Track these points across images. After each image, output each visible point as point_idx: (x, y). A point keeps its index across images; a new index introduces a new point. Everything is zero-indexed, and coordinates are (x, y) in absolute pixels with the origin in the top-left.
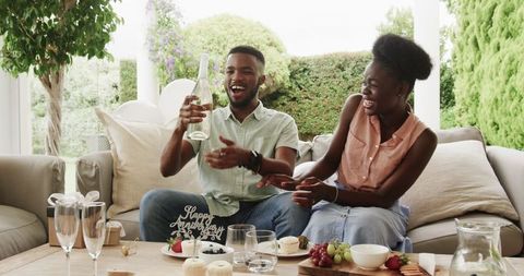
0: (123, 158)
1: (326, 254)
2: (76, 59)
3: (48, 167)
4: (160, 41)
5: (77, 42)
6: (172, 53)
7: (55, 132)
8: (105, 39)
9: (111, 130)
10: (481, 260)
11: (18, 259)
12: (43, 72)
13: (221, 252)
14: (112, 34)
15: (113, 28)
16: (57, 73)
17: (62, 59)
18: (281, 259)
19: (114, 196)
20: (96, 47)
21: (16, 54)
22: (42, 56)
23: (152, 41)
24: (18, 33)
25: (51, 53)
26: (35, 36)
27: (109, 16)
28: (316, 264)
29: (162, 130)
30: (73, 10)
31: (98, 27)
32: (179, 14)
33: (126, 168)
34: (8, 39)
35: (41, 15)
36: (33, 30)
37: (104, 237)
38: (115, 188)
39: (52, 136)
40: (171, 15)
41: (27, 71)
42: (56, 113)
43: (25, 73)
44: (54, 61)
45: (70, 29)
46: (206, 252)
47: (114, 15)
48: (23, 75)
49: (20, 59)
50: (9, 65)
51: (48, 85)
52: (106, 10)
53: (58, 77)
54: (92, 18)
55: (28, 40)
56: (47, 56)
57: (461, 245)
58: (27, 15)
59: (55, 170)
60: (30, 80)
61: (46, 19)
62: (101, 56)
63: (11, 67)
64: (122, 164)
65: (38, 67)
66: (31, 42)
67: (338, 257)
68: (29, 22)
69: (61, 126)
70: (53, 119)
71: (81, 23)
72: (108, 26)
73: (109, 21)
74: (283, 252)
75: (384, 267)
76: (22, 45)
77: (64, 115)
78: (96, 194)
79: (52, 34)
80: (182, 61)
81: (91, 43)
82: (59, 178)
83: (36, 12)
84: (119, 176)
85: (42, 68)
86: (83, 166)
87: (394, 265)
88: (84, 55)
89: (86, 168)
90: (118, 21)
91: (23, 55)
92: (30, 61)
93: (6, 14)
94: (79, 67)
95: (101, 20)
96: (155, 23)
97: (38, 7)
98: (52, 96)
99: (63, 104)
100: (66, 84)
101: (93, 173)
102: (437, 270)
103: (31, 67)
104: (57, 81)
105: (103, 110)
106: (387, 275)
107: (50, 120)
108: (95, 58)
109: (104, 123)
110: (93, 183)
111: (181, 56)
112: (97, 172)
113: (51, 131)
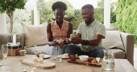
0: (28, 35)
2: (17, 10)
3: (8, 36)
4: (40, 5)
5: (17, 5)
6: (43, 8)
7: (12, 28)
8: (24, 4)
9: (25, 27)
10: (109, 59)
12: (8, 13)
15: (26, 2)
16: (12, 13)
17: (13, 10)
18: (63, 59)
19: (26, 44)
21: (1, 8)
22: (8, 9)
23: (38, 5)
25: (10, 8)
28: (72, 60)
31: (22, 1)
33: (29, 37)
38: (26, 42)
39: (11, 29)
41: (4, 12)
42: (12, 23)
43: (3, 13)
44: (11, 10)
45: (15, 2)
49: (2, 10)
51: (9, 16)
53: (12, 14)
55: (4, 5)
59: (10, 37)
62: (23, 9)
65: (7, 11)
66: (5, 5)
70: (11, 25)
72: (25, 1)
74: (64, 57)
75: (87, 61)
76: (2, 6)
77: (14, 24)
78: (19, 43)
79: (10, 3)
80: (45, 10)
81: (21, 5)
82: (11, 39)
84: (27, 39)
86: (17, 36)
87: (90, 60)
88: (19, 8)
89: (18, 37)
91: (3, 8)
94: (17, 12)
98: (11, 19)
101: (20, 38)
103: (5, 11)
104: (12, 15)
105: (22, 22)
106: (87, 63)
107: (10, 25)
108: (22, 9)
109: (23, 26)
110: (20, 40)
111: (45, 9)
112: (21, 38)
113: (11, 28)
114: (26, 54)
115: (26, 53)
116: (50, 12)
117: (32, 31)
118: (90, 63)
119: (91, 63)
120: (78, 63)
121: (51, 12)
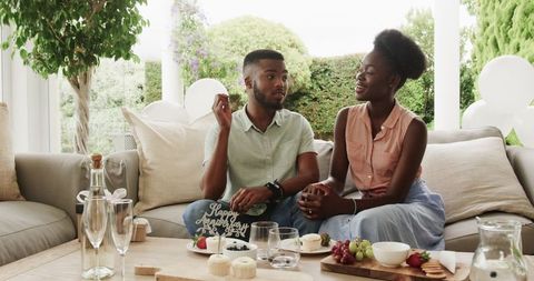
0: (149, 157)
1: (348, 251)
2: (103, 60)
3: (76, 165)
4: (186, 43)
5: (105, 44)
6: (196, 54)
7: (83, 131)
8: (131, 41)
9: (138, 129)
10: (502, 258)
11: (49, 254)
12: (71, 74)
13: (245, 248)
14: (138, 36)
15: (139, 30)
16: (86, 75)
17: (90, 60)
18: (304, 256)
19: (140, 193)
20: (122, 49)
21: (46, 56)
22: (71, 58)
23: (177, 42)
24: (48, 36)
25: (80, 54)
26: (64, 39)
27: (135, 18)
28: (338, 261)
29: (187, 129)
30: (100, 13)
31: (125, 29)
32: (203, 17)
33: (151, 167)
34: (38, 42)
35: (70, 19)
36: (62, 32)
37: (131, 234)
38: (140, 186)
39: (81, 135)
40: (196, 17)
41: (57, 72)
42: (84, 113)
43: (54, 74)
44: (82, 63)
45: (97, 32)
46: (231, 249)
47: (140, 17)
48: (52, 76)
49: (50, 61)
50: (39, 66)
51: (76, 85)
52: (132, 13)
53: (86, 78)
54: (118, 21)
55: (57, 42)
56: (75, 58)
57: (482, 243)
58: (56, 18)
60: (59, 81)
61: (75, 22)
62: (127, 57)
63: (41, 69)
64: (149, 162)
65: (66, 68)
66: (60, 44)
67: (359, 255)
68: (59, 25)
69: (89, 126)
70: (81, 119)
71: (108, 26)
72: (134, 28)
73: (135, 23)
74: (305, 249)
75: (405, 264)
76: (51, 47)
77: (92, 115)
78: (123, 192)
79: (81, 36)
80: (206, 62)
81: (118, 44)
82: (87, 177)
83: (66, 15)
84: (145, 175)
85: (71, 69)
87: (416, 262)
88: (111, 57)
89: (113, 167)
90: (144, 23)
91: (53, 57)
92: (59, 63)
93: (37, 18)
94: (106, 69)
95: (127, 22)
96: (179, 24)
97: (66, 10)
98: (80, 97)
99: (91, 104)
100: (93, 85)
101: (120, 172)
102: (457, 268)
103: (61, 69)
104: (85, 82)
105: (129, 110)
106: (408, 273)
107: (78, 120)
108: (121, 59)
109: (131, 122)
110: (120, 181)
111: (206, 57)
112: (124, 170)
113: (79, 130)
114: (148, 235)
115: (149, 230)
116: (224, 69)
117: (164, 143)
118: (418, 275)
119: (424, 273)
120: (366, 274)
121: (228, 71)
